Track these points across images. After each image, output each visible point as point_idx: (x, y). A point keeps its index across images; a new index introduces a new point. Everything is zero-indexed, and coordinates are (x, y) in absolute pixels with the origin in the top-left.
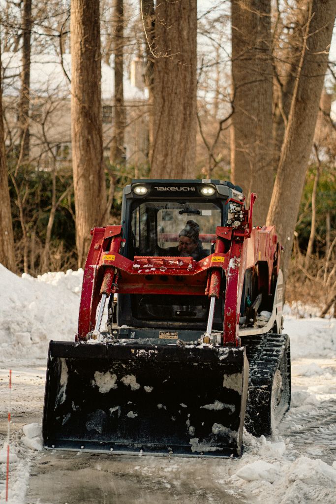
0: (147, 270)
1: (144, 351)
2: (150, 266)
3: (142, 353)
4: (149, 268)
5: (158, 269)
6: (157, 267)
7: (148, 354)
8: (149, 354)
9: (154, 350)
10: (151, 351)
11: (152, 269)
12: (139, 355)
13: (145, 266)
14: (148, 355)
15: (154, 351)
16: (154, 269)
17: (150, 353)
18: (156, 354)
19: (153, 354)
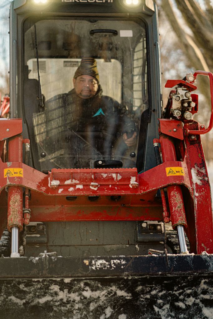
0: (71, 189)
1: (104, 262)
2: (74, 181)
3: (101, 264)
4: (74, 186)
5: (86, 186)
6: (85, 183)
7: (110, 265)
8: (113, 265)
9: (118, 259)
10: (115, 261)
11: (78, 187)
12: (96, 268)
13: (68, 182)
14: (111, 267)
15: (119, 261)
16: (81, 187)
17: (114, 263)
18: (123, 265)
19: (118, 266)
